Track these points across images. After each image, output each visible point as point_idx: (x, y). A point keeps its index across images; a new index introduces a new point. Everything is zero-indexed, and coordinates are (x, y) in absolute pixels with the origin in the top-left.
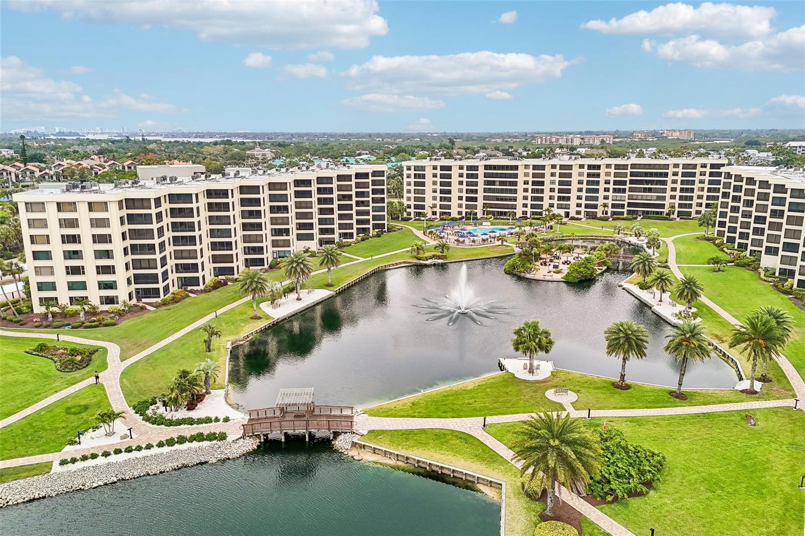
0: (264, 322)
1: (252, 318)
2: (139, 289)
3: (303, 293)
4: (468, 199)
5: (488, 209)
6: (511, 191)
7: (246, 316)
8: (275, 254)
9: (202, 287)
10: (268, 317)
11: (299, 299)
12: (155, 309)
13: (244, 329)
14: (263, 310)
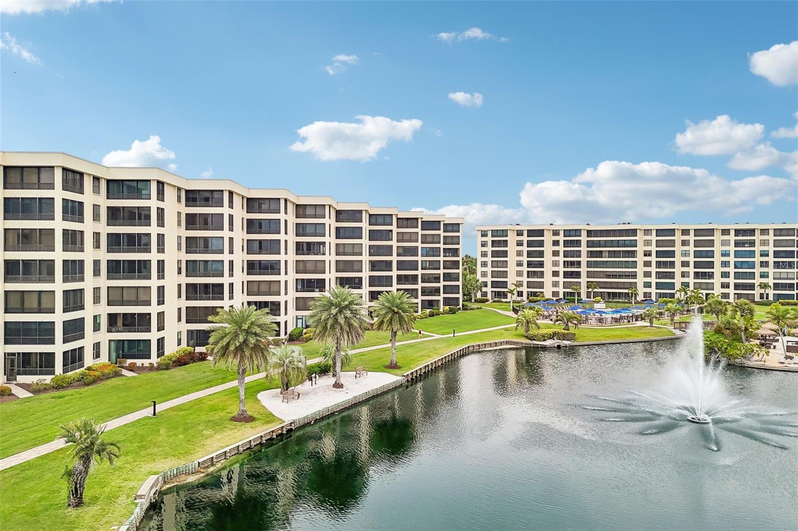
0: (259, 429)
1: (234, 419)
2: (13, 354)
3: (346, 377)
4: (566, 274)
5: (596, 290)
6: (626, 264)
7: (223, 414)
8: (300, 321)
9: (154, 360)
10: (270, 418)
11: (338, 386)
12: (30, 395)
13: (208, 442)
14: (264, 404)
